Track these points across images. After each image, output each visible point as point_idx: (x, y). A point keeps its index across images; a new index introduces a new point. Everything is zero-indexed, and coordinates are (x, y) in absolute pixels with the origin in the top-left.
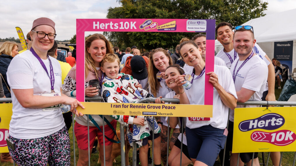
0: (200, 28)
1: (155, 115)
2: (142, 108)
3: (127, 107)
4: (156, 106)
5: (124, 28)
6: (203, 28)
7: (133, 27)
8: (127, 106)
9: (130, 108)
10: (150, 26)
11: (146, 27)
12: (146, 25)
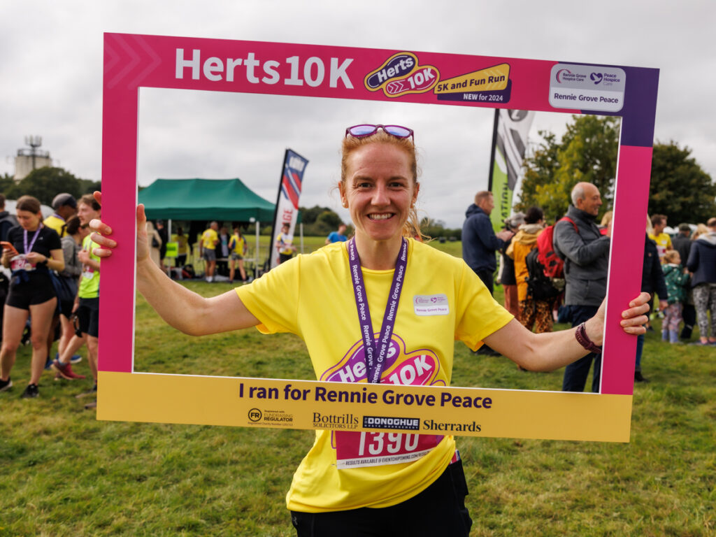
1: (413, 428)
3: (304, 398)
5: (304, 82)
7: (340, 81)
8: (305, 392)
9: (317, 399)
10: (409, 80)
11: (391, 85)
12: (394, 74)
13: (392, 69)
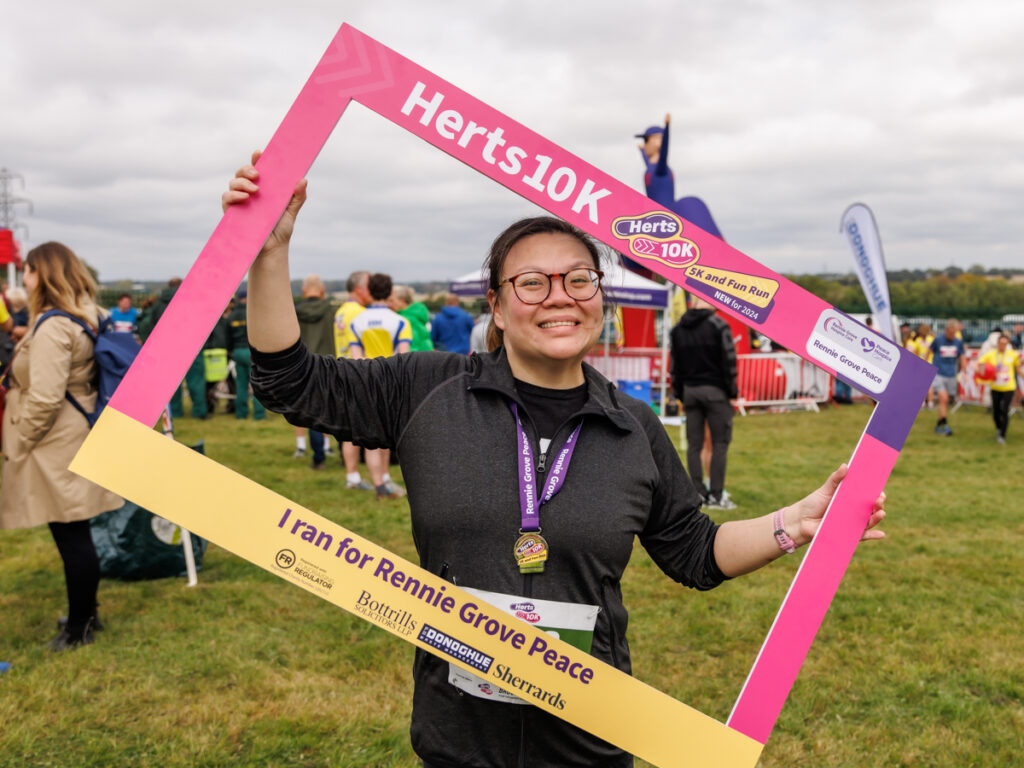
0: (865, 371)
2: (435, 604)
3: (361, 566)
4: (504, 627)
7: (586, 208)
8: (366, 558)
9: (376, 574)
10: (663, 245)
11: (641, 241)
12: (649, 231)
13: (650, 225)
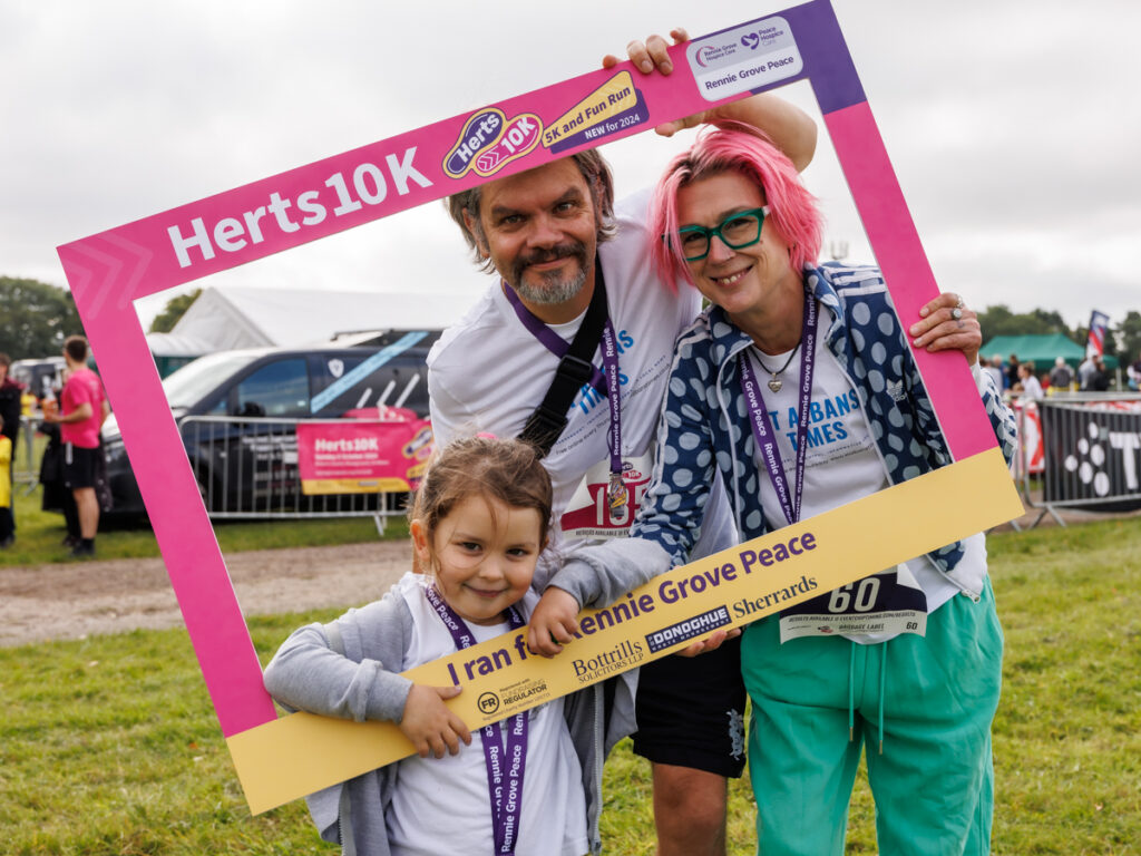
0: (771, 65)
1: (721, 623)
2: (637, 614)
5: (362, 202)
6: (783, 63)
7: (410, 182)
10: (503, 144)
11: (483, 159)
12: (479, 144)
13: (474, 138)
